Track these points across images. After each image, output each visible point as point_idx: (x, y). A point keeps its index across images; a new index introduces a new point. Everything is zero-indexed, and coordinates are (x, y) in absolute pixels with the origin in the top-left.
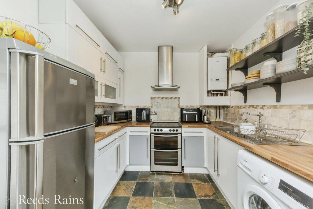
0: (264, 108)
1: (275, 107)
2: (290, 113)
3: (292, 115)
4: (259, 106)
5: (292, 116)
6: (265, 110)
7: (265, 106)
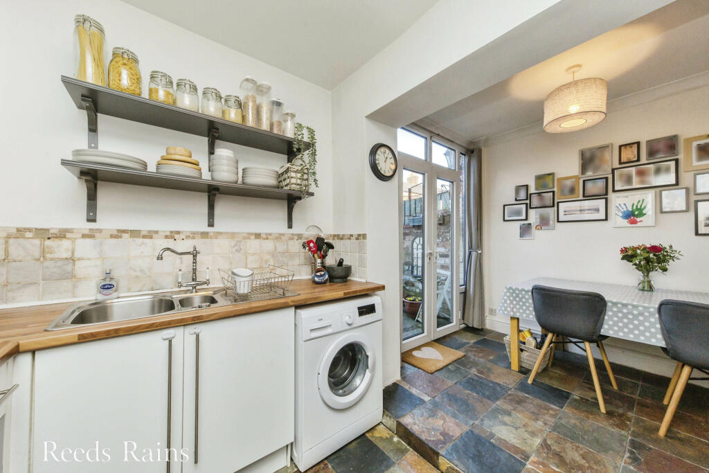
0: (176, 236)
1: (204, 235)
2: (233, 245)
3: (236, 248)
4: (160, 233)
5: (237, 250)
6: (178, 241)
7: (178, 233)
